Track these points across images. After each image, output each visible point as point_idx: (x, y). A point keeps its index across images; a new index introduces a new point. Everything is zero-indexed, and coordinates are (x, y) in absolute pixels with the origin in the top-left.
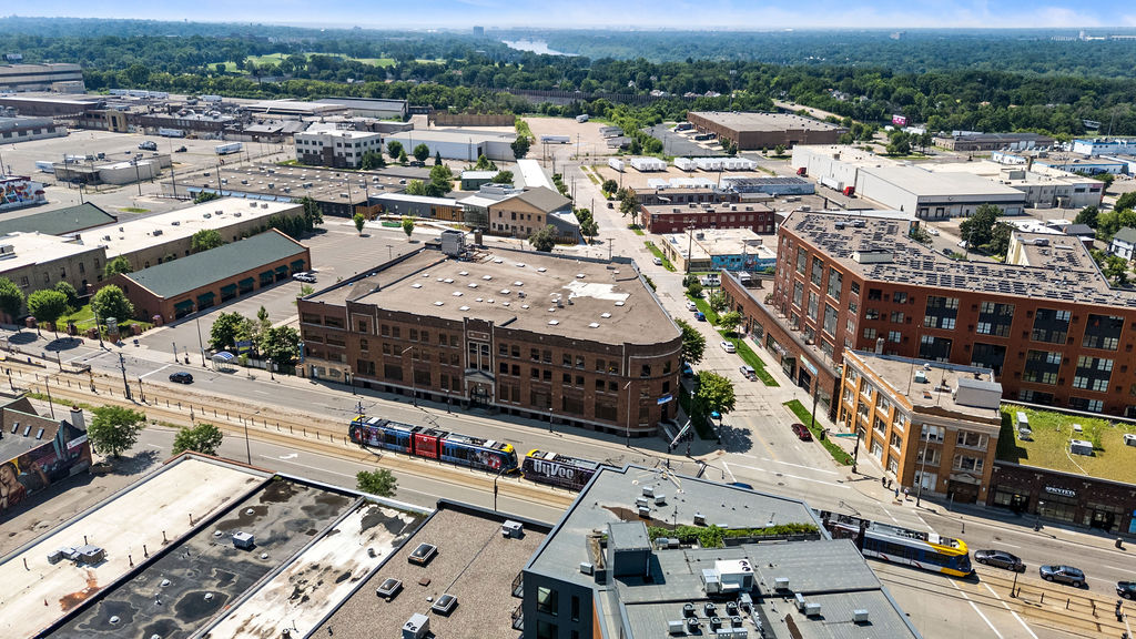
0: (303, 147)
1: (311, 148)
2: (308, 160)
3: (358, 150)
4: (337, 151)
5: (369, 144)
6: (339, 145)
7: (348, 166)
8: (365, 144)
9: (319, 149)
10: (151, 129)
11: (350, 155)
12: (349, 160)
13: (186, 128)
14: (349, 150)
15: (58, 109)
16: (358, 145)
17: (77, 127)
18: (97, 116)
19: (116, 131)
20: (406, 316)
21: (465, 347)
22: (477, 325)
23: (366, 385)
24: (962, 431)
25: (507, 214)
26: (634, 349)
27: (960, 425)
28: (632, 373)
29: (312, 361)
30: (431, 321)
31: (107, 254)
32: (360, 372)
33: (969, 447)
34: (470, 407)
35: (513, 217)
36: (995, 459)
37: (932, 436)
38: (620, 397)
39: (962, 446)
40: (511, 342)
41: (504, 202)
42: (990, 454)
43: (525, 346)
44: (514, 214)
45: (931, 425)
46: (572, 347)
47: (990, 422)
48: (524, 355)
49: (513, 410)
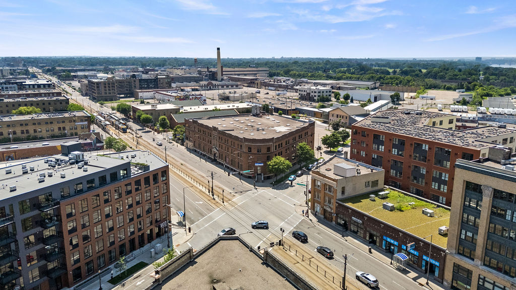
0: (301, 93)
1: (303, 93)
2: (302, 98)
3: (319, 94)
4: (312, 94)
5: (325, 92)
6: (312, 92)
7: (314, 101)
8: (323, 92)
9: (305, 93)
10: (267, 88)
11: (315, 96)
12: (315, 98)
13: (276, 87)
14: (315, 94)
15: (244, 80)
16: (319, 92)
17: (247, 87)
18: (254, 83)
19: (257, 88)
20: (202, 125)
21: (212, 137)
22: (215, 129)
23: (196, 151)
24: (327, 185)
25: (335, 115)
26: (246, 140)
27: (324, 181)
28: (245, 150)
29: (187, 141)
30: (207, 127)
31: (181, 111)
32: (194, 146)
33: (329, 193)
34: (214, 161)
35: (337, 117)
36: (337, 200)
37: (319, 186)
38: (243, 160)
39: (327, 192)
40: (221, 136)
41: (334, 110)
42: (334, 197)
43: (224, 137)
44: (337, 115)
45: (318, 180)
46: (233, 139)
47: (334, 180)
48: (224, 141)
49: (222, 163)
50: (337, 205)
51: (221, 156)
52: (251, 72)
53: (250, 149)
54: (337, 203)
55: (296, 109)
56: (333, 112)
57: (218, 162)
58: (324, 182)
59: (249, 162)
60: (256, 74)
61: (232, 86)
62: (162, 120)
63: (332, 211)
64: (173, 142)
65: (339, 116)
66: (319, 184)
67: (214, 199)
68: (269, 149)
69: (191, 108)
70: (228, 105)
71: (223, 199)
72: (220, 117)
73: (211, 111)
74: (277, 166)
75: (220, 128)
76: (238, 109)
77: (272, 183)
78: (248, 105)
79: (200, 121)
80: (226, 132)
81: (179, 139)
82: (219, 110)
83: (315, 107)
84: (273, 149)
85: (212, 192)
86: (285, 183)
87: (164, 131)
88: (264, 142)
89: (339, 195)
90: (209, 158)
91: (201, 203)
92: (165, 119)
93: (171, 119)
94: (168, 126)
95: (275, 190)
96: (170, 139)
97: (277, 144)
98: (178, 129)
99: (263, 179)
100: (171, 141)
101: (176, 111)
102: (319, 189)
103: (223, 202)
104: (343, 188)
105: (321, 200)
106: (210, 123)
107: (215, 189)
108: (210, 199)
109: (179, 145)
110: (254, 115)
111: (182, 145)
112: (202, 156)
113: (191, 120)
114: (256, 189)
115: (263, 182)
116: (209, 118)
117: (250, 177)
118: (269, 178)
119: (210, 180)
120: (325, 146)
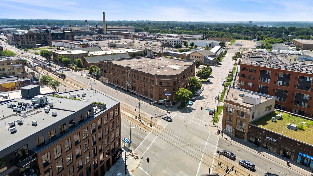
0: (163, 42)
1: (164, 42)
2: (164, 45)
3: (175, 43)
4: (170, 43)
5: (178, 41)
6: (171, 41)
7: (172, 47)
8: (177, 41)
9: (166, 42)
10: (137, 39)
11: (173, 44)
12: (172, 45)
13: (144, 38)
14: (173, 43)
15: (122, 34)
16: (175, 42)
17: (124, 38)
18: (128, 36)
19: (131, 39)
20: (116, 65)
21: (126, 74)
22: (128, 68)
23: (110, 84)
24: (239, 111)
25: (194, 57)
27: (237, 108)
28: (157, 84)
29: (102, 77)
30: (121, 67)
31: (89, 55)
32: (109, 80)
33: (241, 117)
34: (127, 92)
35: (196, 57)
36: (249, 123)
37: (230, 112)
38: (155, 92)
39: (239, 116)
40: (134, 73)
41: (192, 53)
42: (247, 121)
43: (137, 75)
45: (230, 108)
46: (145, 75)
47: (248, 108)
48: (137, 77)
49: (135, 93)
50: (250, 126)
51: (134, 88)
52: (124, 29)
53: (161, 83)
54: (249, 125)
55: (165, 53)
56: (192, 55)
57: (131, 92)
58: (237, 109)
59: (160, 93)
60: (127, 30)
61: (114, 38)
62: (78, 62)
63: (244, 131)
64: (90, 78)
66: (231, 110)
67: (142, 124)
68: (175, 83)
69: (95, 53)
70: (120, 50)
71: (151, 124)
72: (125, 59)
73: (110, 54)
74: (183, 96)
75: (132, 68)
76: (130, 53)
77: (179, 108)
78: (133, 50)
80: (139, 70)
81: (95, 76)
82: (116, 54)
85: (140, 118)
87: (80, 70)
89: (251, 120)
90: (123, 89)
91: (134, 128)
92: (80, 61)
93: (84, 61)
94: (82, 66)
95: (184, 113)
96: (87, 76)
98: (93, 68)
99: (171, 105)
100: (88, 77)
101: (86, 55)
102: (231, 114)
103: (151, 126)
105: (234, 123)
106: (123, 63)
107: (142, 116)
108: (139, 124)
109: (95, 80)
110: (149, 57)
111: (98, 79)
112: (113, 86)
113: (106, 62)
114: (169, 113)
115: (171, 107)
116: (118, 60)
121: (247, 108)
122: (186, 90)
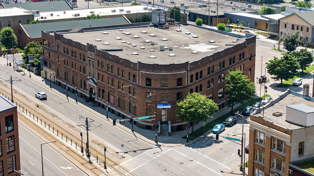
7: (255, 2)
20: (70, 42)
21: (87, 61)
22: (91, 48)
23: (60, 84)
24: (274, 139)
25: (289, 26)
26: (142, 66)
27: (271, 132)
28: (141, 82)
29: (45, 69)
30: (78, 45)
31: (35, 19)
32: (58, 75)
33: (278, 152)
34: (90, 101)
35: (293, 28)
36: (290, 163)
37: (261, 141)
38: (138, 99)
39: (275, 150)
40: (101, 60)
41: (287, 17)
42: (287, 159)
43: (106, 62)
44: (293, 26)
45: (260, 132)
46: (121, 64)
47: (286, 131)
48: (105, 68)
49: (103, 104)
50: (291, 171)
51: (101, 92)
53: (149, 81)
54: (290, 168)
55: (226, 15)
56: (285, 21)
57: (96, 102)
58: (270, 135)
59: (147, 103)
62: (6, 34)
64: (23, 69)
65: (295, 27)
66: (262, 137)
67: (90, 162)
68: (180, 81)
69: (52, 15)
70: (113, 9)
71: (105, 163)
72: (100, 28)
73: (84, 18)
74: (193, 110)
75: (100, 47)
76: (129, 16)
77: (185, 137)
79: (67, 36)
80: (110, 53)
81: (33, 65)
82: (99, 17)
83: (256, 13)
84: (186, 82)
85: (88, 151)
86: (206, 137)
87: (9, 53)
88: (171, 70)
89: (295, 156)
90: (82, 96)
91: (70, 168)
92: (9, 32)
93: (20, 32)
94: (14, 44)
95: (191, 148)
96: (18, 65)
97: (194, 73)
98: (31, 49)
99: (170, 131)
100: (20, 68)
101: (28, 19)
102: (262, 145)
103: (105, 168)
104: (302, 145)
105: (266, 165)
106: (84, 39)
107: (93, 147)
108: (83, 162)
109: (32, 74)
110: (155, 26)
111: (38, 74)
112: (69, 92)
113: (53, 34)
114: (159, 146)
115: (170, 135)
116: (82, 31)
117: (148, 128)
118: (180, 128)
119: (84, 131)
120: (273, 76)
121: (286, 133)
122: (202, 98)
